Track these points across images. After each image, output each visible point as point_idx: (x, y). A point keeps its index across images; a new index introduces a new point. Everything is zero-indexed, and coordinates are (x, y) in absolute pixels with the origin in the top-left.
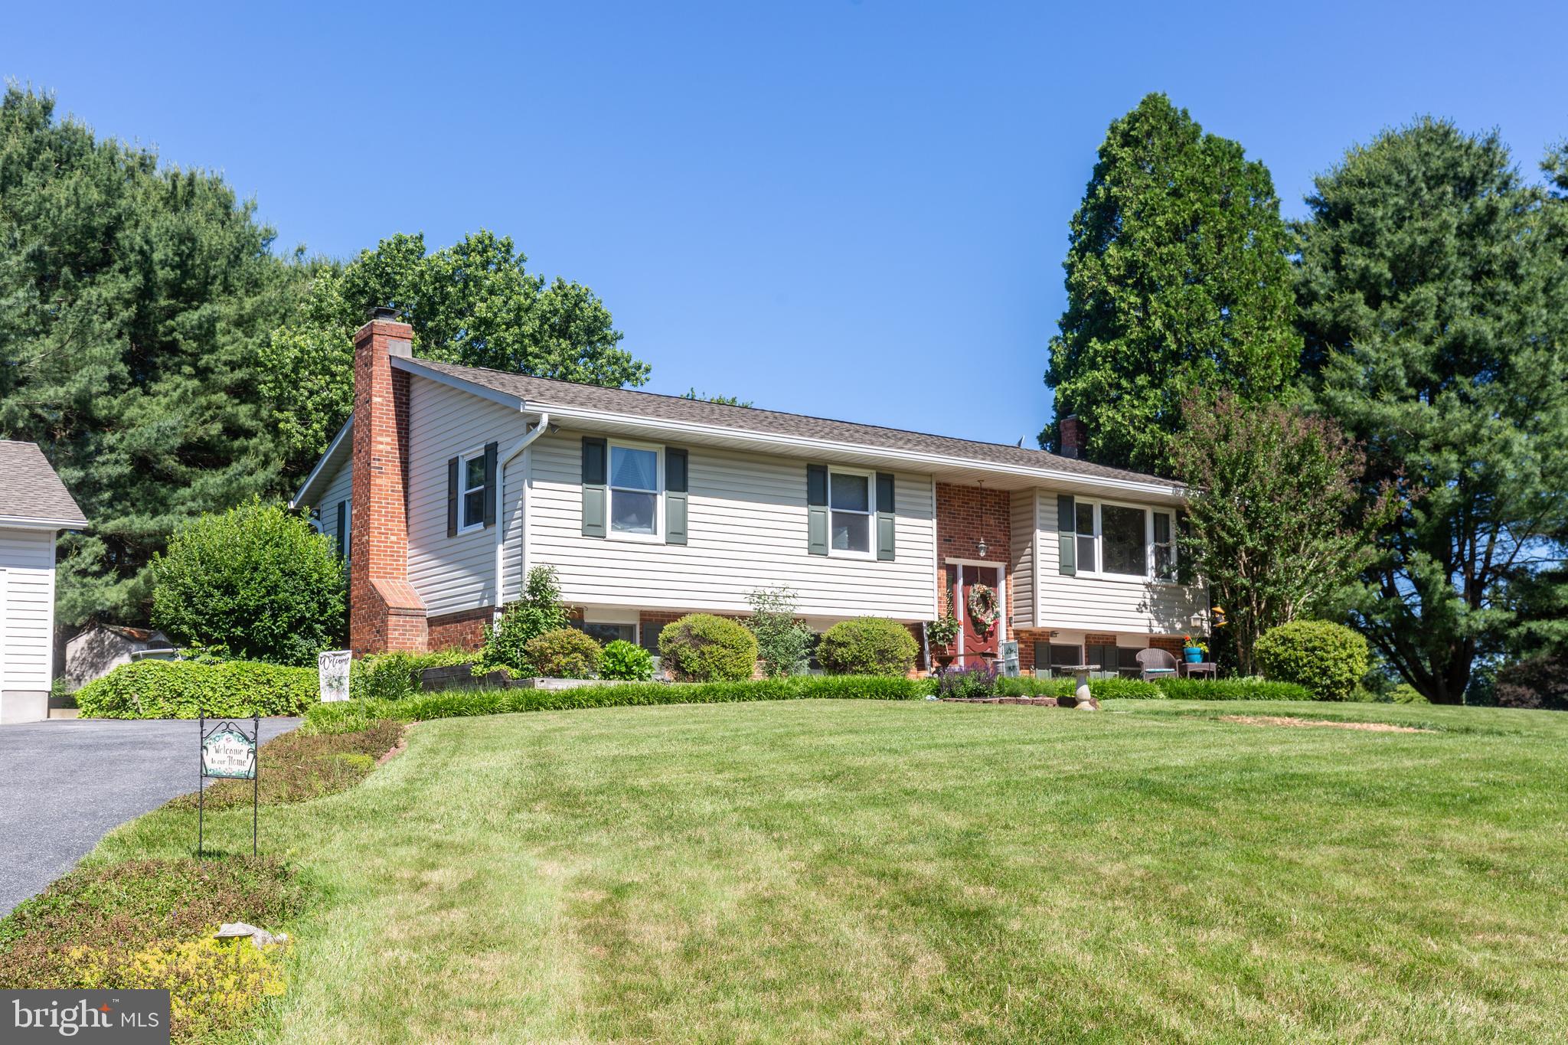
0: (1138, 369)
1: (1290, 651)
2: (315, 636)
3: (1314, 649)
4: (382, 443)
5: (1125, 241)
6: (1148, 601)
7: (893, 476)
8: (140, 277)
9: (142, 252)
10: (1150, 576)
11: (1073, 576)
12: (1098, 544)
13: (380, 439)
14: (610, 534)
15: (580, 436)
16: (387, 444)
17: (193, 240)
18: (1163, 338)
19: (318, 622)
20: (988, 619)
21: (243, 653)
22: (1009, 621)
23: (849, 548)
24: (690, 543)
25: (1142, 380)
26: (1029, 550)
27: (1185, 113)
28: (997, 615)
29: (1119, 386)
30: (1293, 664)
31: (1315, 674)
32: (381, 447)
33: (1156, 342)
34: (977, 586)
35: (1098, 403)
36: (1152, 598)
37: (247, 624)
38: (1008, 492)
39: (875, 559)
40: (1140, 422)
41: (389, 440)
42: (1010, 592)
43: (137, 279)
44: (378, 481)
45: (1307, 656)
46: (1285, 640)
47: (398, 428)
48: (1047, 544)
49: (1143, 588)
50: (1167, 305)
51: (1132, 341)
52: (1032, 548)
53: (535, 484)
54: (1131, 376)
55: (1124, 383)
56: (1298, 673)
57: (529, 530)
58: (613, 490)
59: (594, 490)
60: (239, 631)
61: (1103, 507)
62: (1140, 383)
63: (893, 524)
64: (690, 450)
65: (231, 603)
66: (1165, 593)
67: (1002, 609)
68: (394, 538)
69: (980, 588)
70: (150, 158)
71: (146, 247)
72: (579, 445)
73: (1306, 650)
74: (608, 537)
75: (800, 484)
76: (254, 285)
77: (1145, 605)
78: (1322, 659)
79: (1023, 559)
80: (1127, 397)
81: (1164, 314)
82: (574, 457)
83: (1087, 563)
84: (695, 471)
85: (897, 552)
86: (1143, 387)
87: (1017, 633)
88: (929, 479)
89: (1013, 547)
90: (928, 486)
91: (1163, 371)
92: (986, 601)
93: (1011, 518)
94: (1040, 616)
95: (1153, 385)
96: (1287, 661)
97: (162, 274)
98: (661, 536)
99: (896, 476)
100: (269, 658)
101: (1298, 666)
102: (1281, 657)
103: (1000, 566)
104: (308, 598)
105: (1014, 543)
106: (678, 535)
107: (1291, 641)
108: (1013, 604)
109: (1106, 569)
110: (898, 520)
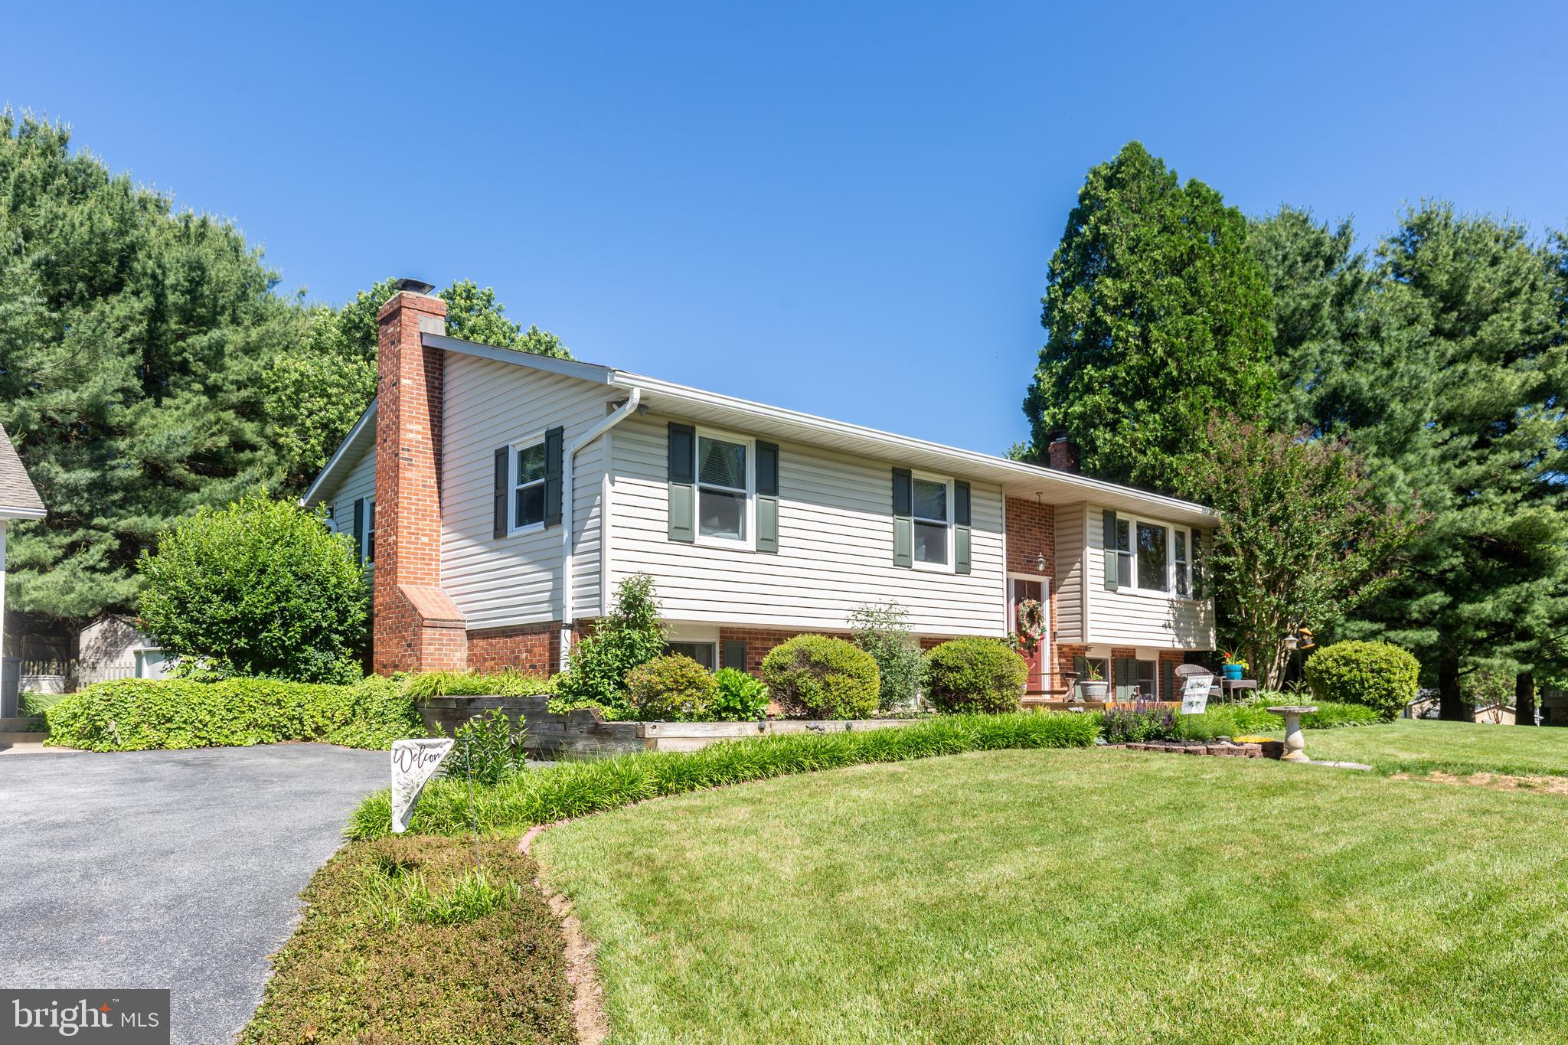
0: (1137, 396)
1: (1355, 672)
2: (332, 648)
3: (1381, 670)
4: (411, 431)
5: (1117, 274)
6: (1171, 617)
7: (969, 484)
8: (151, 299)
9: (154, 276)
10: (1173, 594)
11: (1115, 591)
12: (1134, 562)
13: (409, 426)
14: (699, 539)
15: (665, 422)
16: (418, 433)
17: (203, 270)
18: (1165, 364)
19: (337, 632)
20: (1034, 632)
21: (248, 668)
22: (1054, 635)
23: (926, 560)
24: (781, 551)
25: (1140, 405)
26: (1078, 565)
27: (1161, 162)
28: (1043, 630)
29: (1116, 411)
30: (1357, 686)
31: (1381, 697)
32: (410, 436)
33: (1157, 367)
34: (1026, 601)
35: (1095, 427)
36: (1174, 614)
37: (252, 634)
38: (1053, 506)
39: (953, 572)
40: (1141, 444)
41: (419, 428)
42: (1054, 607)
43: (149, 301)
44: (407, 474)
45: (1373, 677)
46: (1348, 662)
47: (431, 416)
48: (1095, 559)
49: (1166, 603)
50: (1168, 333)
51: (1132, 368)
52: (1081, 563)
53: (617, 477)
54: (1129, 402)
55: (1122, 407)
56: (1362, 695)
57: (609, 532)
58: (701, 489)
59: (681, 488)
60: (242, 643)
61: (1137, 523)
62: (1140, 407)
63: (969, 536)
64: (781, 445)
65: (232, 610)
66: (1184, 610)
67: (1046, 624)
68: (425, 539)
69: (1029, 603)
70: (165, 201)
71: (159, 271)
72: (665, 432)
73: (1372, 671)
74: (697, 542)
75: (885, 488)
76: (260, 319)
77: (1169, 621)
78: (1389, 681)
79: (1072, 573)
80: (1126, 421)
81: (1165, 341)
82: (659, 446)
83: (1124, 580)
84: (788, 470)
85: (973, 565)
86: (1143, 411)
87: (1060, 647)
88: (999, 489)
89: (1057, 561)
90: (998, 497)
91: (1163, 396)
92: (1034, 616)
93: (1056, 533)
94: (1090, 632)
95: (1152, 410)
96: (1353, 681)
97: (172, 298)
98: (751, 543)
99: (972, 484)
100: (279, 673)
101: (1363, 687)
102: (1346, 678)
103: (1045, 580)
104: (324, 605)
105: (1060, 558)
106: (768, 543)
107: (1357, 662)
108: (1058, 619)
109: (1142, 585)
110: (973, 532)
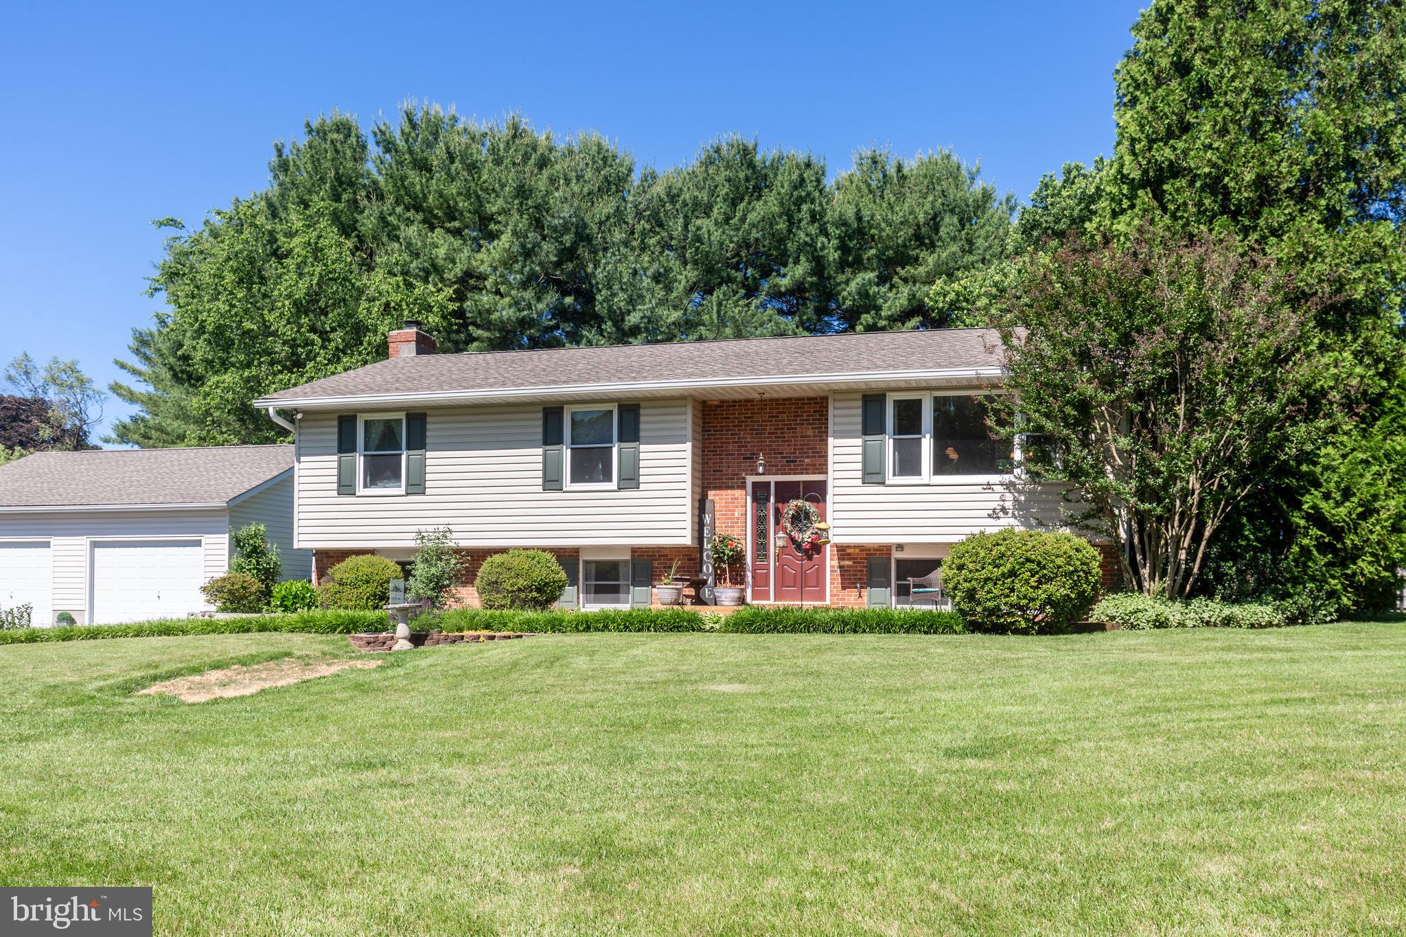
6: (1009, 505)
7: (638, 406)
10: (1016, 475)
11: (883, 483)
12: (927, 444)
14: (360, 491)
15: (336, 416)
20: (804, 536)
24: (426, 491)
34: (793, 503)
36: (1016, 500)
39: (615, 488)
48: (843, 452)
49: (1001, 489)
53: (302, 459)
57: (297, 495)
58: (365, 456)
59: (347, 457)
61: (937, 400)
63: (638, 453)
64: (428, 412)
66: (1041, 493)
69: (797, 504)
72: (336, 423)
74: (358, 493)
75: (536, 426)
77: (1004, 509)
82: (331, 433)
83: (908, 464)
84: (436, 429)
85: (642, 479)
88: (684, 402)
90: (683, 410)
94: (834, 531)
98: (403, 489)
99: (642, 404)
106: (417, 486)
109: (939, 471)
110: (644, 447)
